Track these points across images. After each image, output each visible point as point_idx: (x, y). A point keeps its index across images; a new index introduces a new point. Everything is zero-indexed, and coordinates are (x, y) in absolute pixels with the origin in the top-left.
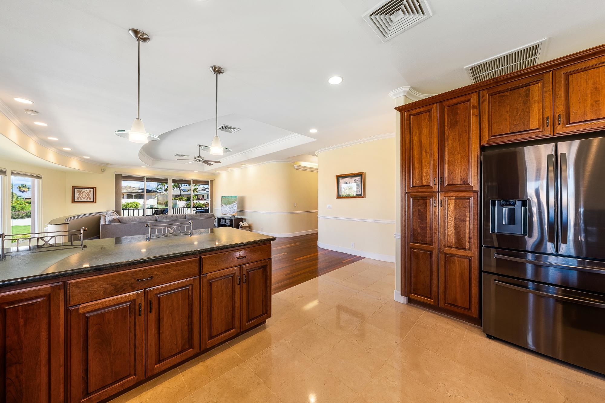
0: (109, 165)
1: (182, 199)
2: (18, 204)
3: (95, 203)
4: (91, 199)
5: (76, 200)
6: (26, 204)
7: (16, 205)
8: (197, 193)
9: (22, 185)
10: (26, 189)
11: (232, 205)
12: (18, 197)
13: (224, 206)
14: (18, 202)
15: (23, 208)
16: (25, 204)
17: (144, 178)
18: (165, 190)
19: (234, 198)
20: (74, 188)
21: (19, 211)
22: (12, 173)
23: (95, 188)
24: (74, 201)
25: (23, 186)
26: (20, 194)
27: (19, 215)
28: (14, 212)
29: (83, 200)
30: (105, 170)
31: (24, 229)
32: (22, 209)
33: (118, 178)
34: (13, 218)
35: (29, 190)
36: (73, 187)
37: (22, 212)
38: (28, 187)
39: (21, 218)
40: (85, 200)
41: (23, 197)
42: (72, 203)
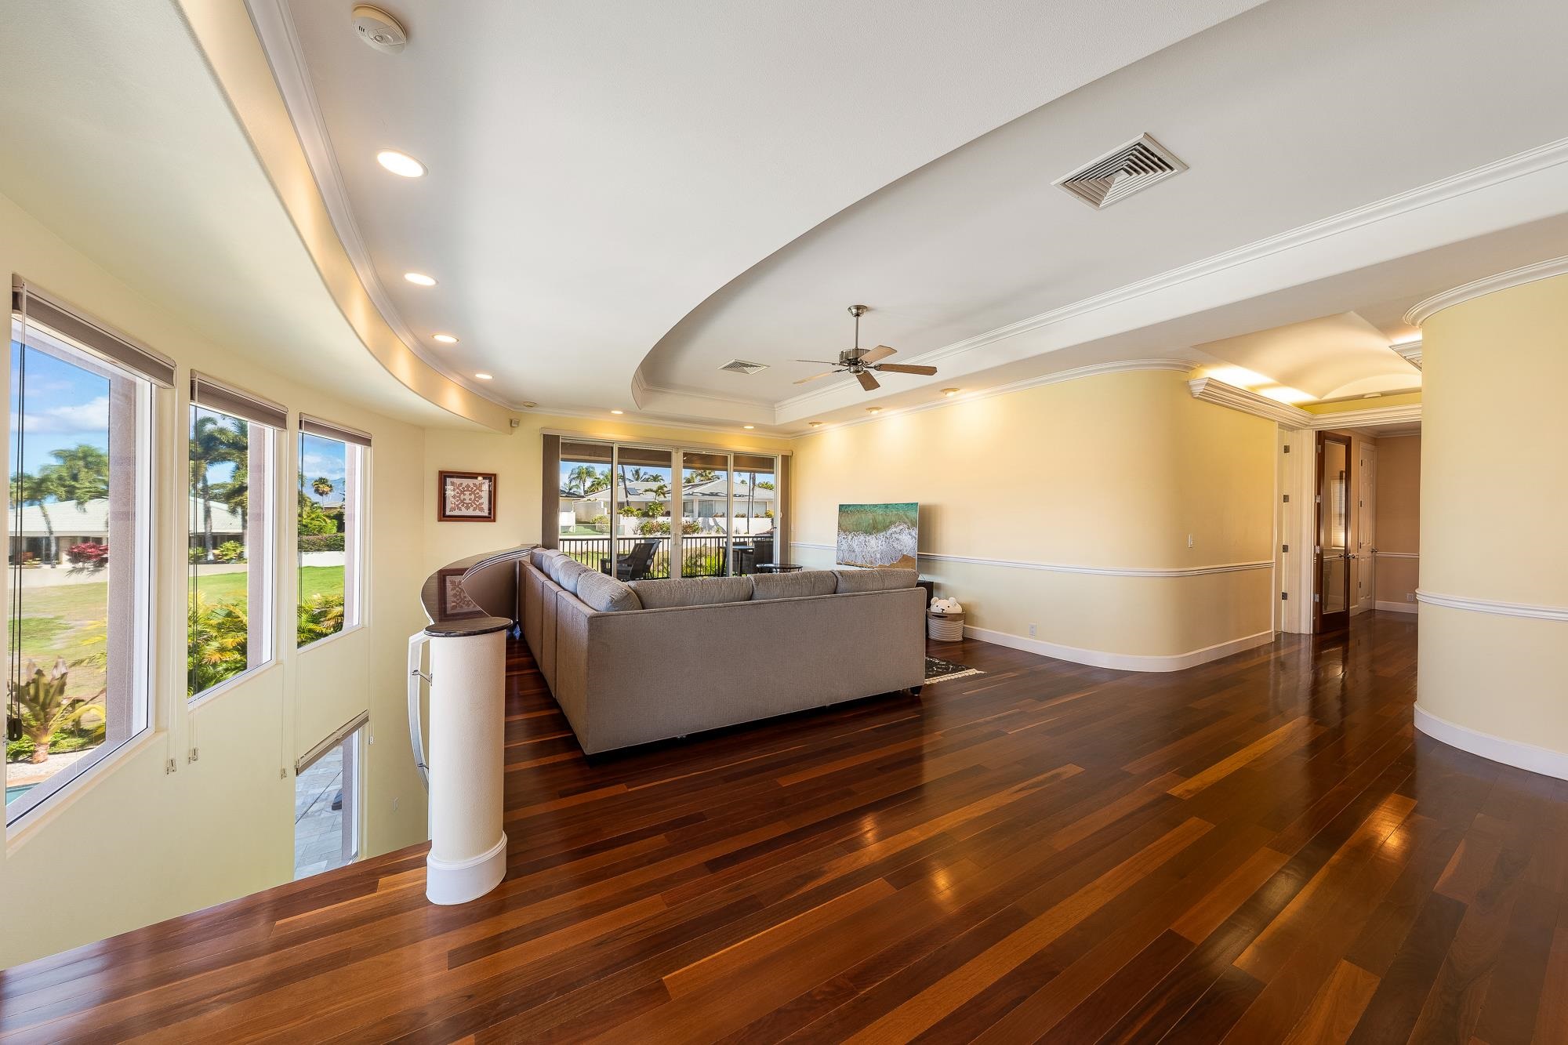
0: (532, 405)
1: (632, 512)
2: (313, 519)
3: (494, 521)
4: (481, 510)
5: (448, 513)
6: (327, 520)
7: (309, 521)
8: (665, 497)
9: (321, 479)
10: (326, 489)
11: (888, 535)
12: (313, 505)
13: (862, 538)
14: (313, 516)
15: (321, 529)
16: (325, 520)
17: (612, 448)
18: (586, 492)
19: (895, 512)
20: (444, 476)
21: (315, 535)
22: (301, 422)
23: (495, 475)
24: (443, 516)
25: (322, 481)
26: (315, 498)
27: (314, 544)
28: (305, 538)
29: (464, 512)
30: (518, 423)
31: (323, 575)
32: (319, 532)
33: (553, 448)
34: (302, 548)
35: (330, 491)
36: (441, 473)
37: (320, 537)
38: (329, 483)
39: (319, 550)
40: (470, 512)
41: (321, 506)
42: (440, 520)
